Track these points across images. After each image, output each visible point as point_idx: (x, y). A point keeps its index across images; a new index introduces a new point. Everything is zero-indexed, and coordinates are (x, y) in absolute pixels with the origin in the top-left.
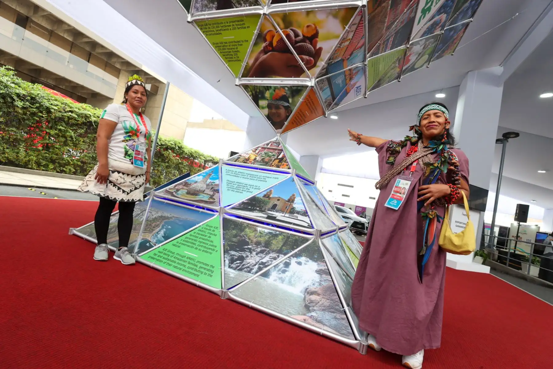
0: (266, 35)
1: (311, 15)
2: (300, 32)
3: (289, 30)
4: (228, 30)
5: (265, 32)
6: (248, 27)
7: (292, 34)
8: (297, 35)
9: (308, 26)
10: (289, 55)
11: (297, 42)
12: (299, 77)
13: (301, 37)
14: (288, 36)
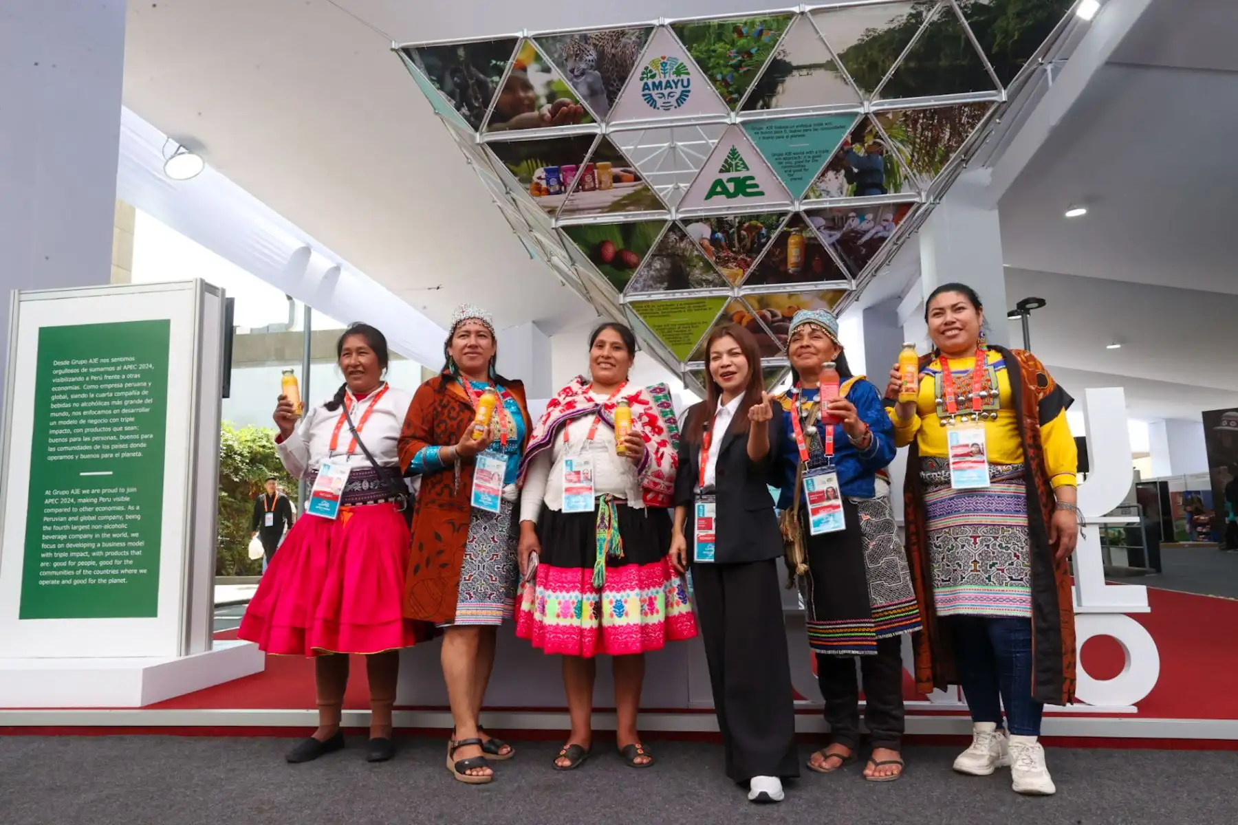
0: (733, 315)
1: (794, 298)
2: (779, 313)
3: (764, 311)
4: (680, 311)
5: (732, 313)
6: (710, 309)
7: (768, 315)
8: (774, 315)
9: (790, 307)
10: (762, 334)
11: (773, 322)
12: (773, 356)
13: (780, 317)
14: (763, 317)
